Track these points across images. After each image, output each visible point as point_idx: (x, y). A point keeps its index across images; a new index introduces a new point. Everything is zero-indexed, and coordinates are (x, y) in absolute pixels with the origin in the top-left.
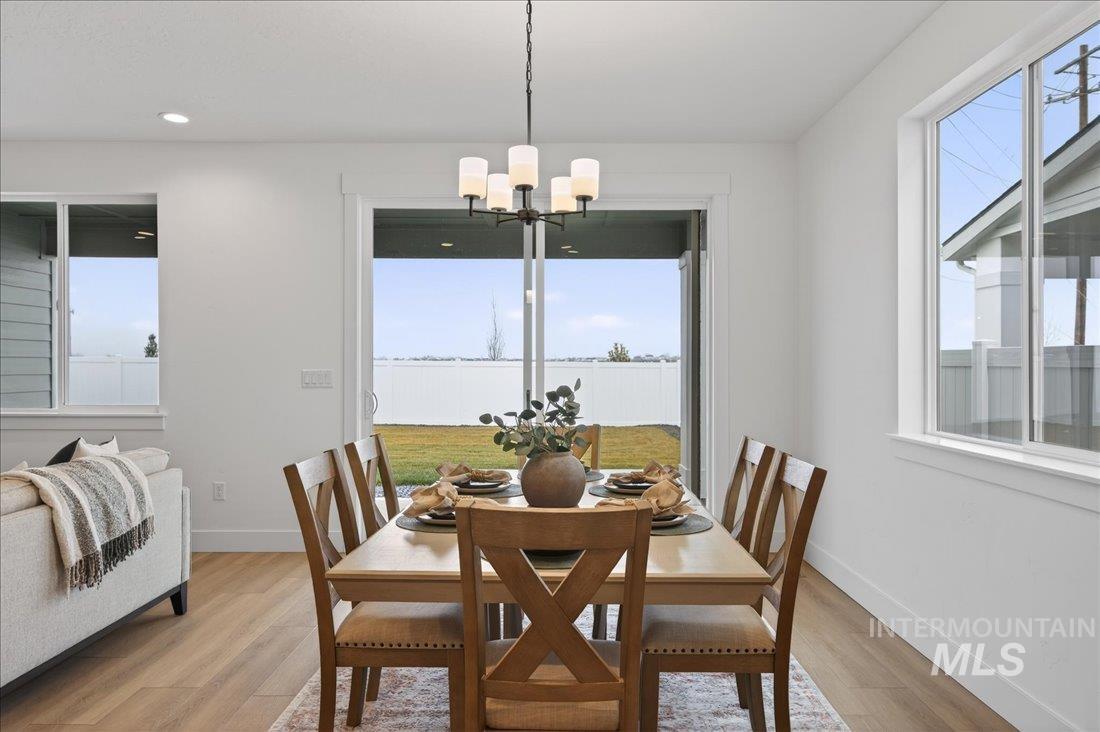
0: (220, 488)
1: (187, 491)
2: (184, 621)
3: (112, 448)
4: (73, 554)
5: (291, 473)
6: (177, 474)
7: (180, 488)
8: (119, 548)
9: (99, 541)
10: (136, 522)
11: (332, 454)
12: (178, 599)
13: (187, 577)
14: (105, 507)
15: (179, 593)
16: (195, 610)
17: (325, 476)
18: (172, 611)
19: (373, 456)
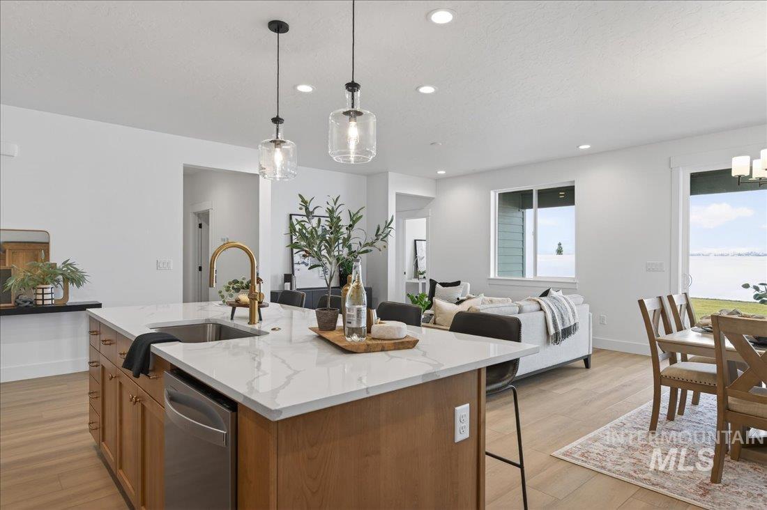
0: (603, 319)
1: (591, 314)
2: (589, 371)
3: (560, 293)
4: (552, 331)
5: (641, 303)
6: (587, 307)
7: (588, 313)
8: (567, 332)
9: (560, 328)
10: (572, 323)
11: (660, 298)
12: (587, 360)
13: (591, 353)
14: (562, 314)
15: (587, 359)
16: (593, 368)
17: (657, 307)
18: (584, 366)
19: (684, 303)
